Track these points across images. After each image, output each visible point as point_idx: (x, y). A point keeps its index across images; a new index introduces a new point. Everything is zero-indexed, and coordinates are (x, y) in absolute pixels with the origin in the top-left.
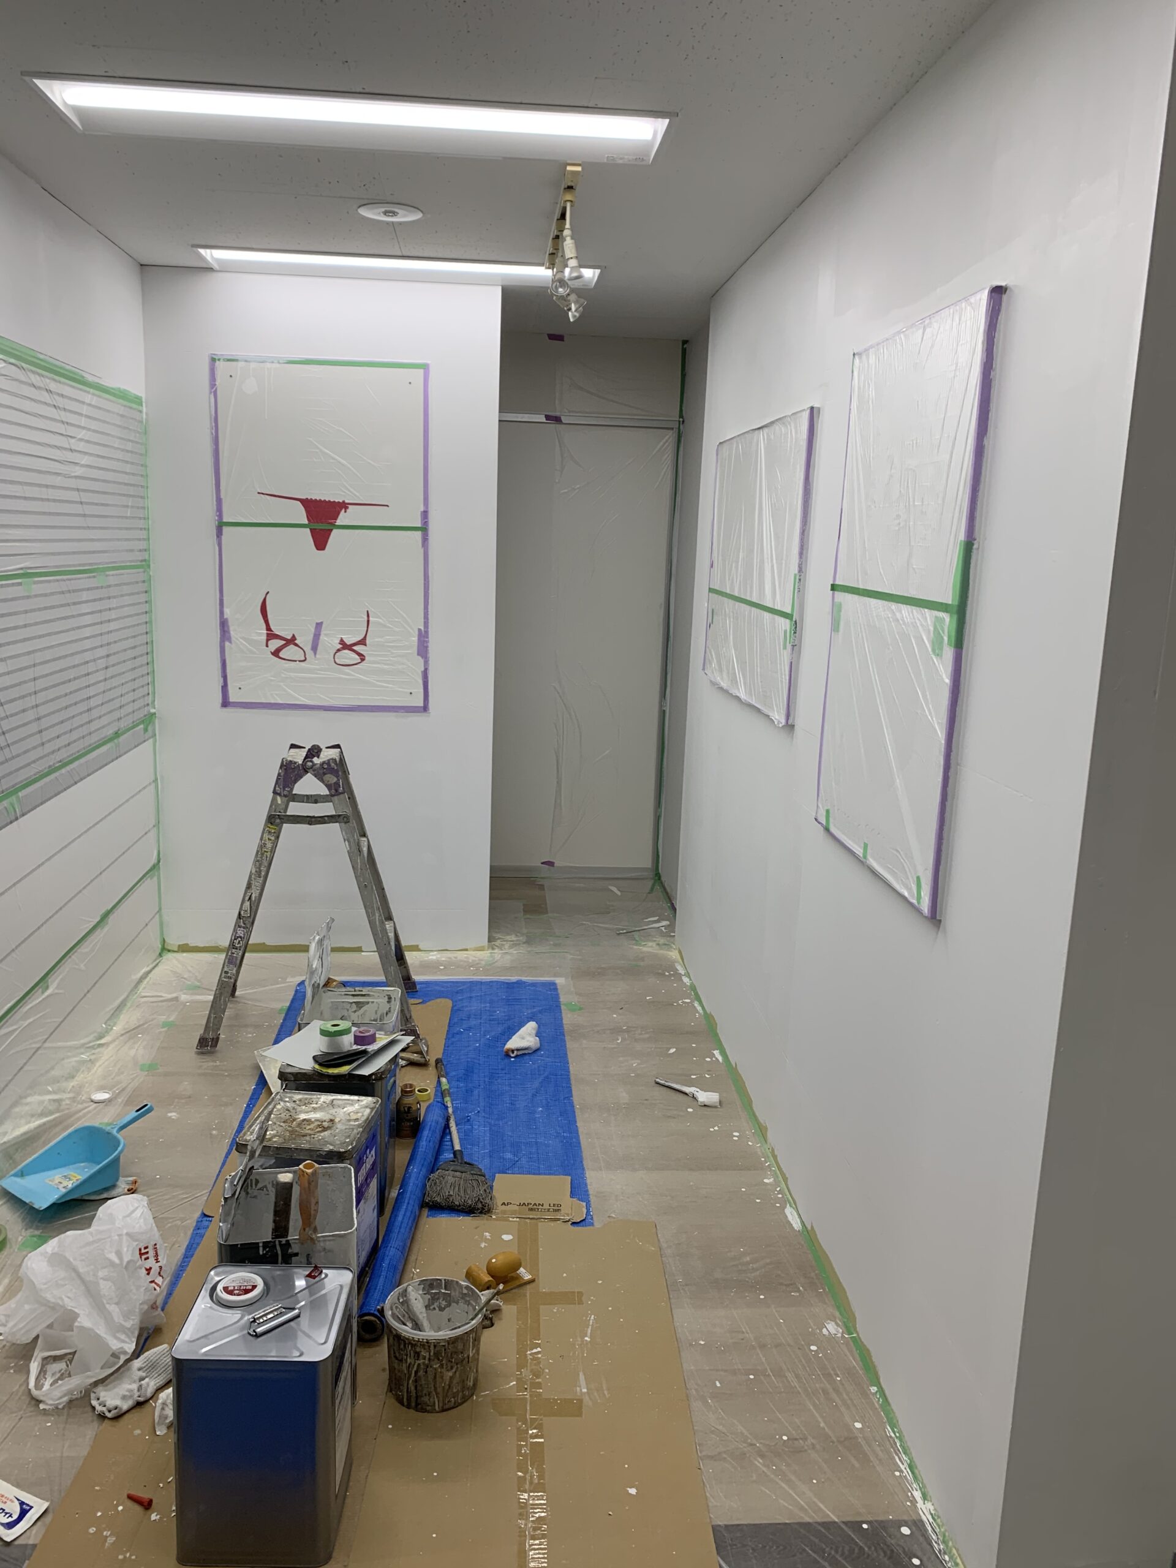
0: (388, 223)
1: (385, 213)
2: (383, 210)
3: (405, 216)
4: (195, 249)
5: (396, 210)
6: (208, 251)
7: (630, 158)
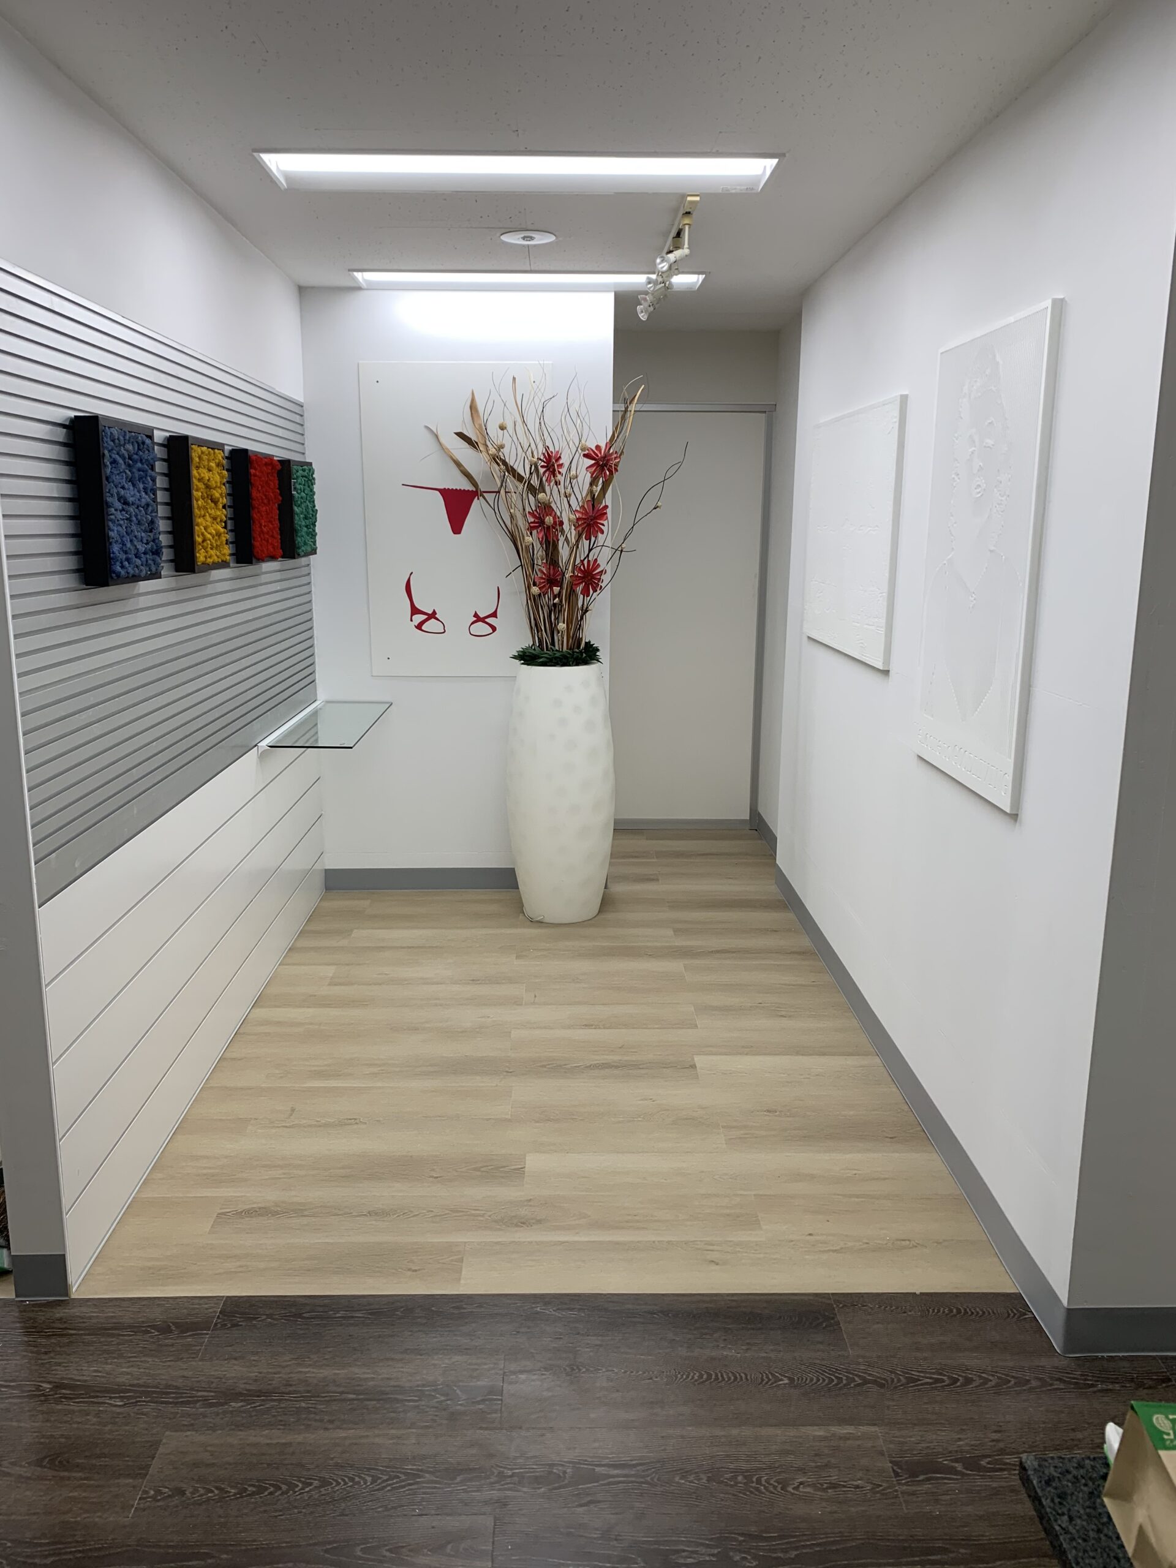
0: (524, 246)
1: (524, 238)
2: (523, 236)
3: (541, 240)
4: (351, 273)
5: (533, 235)
6: (360, 274)
7: (743, 188)
